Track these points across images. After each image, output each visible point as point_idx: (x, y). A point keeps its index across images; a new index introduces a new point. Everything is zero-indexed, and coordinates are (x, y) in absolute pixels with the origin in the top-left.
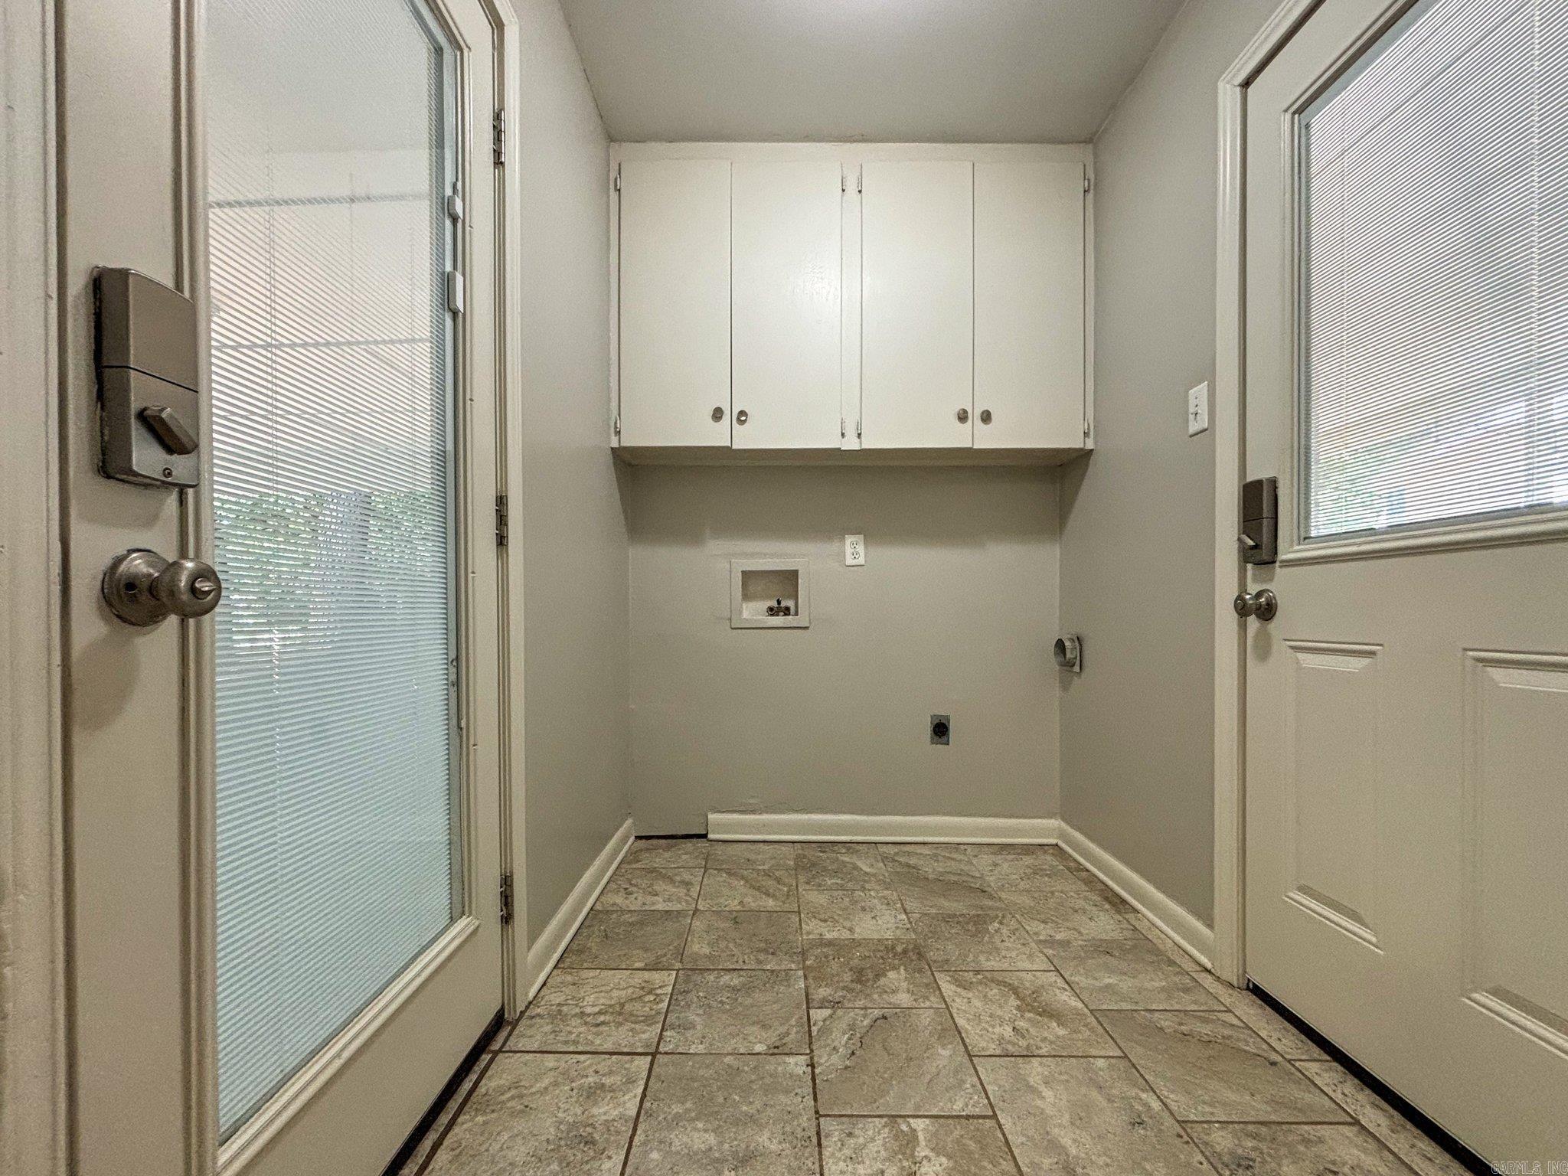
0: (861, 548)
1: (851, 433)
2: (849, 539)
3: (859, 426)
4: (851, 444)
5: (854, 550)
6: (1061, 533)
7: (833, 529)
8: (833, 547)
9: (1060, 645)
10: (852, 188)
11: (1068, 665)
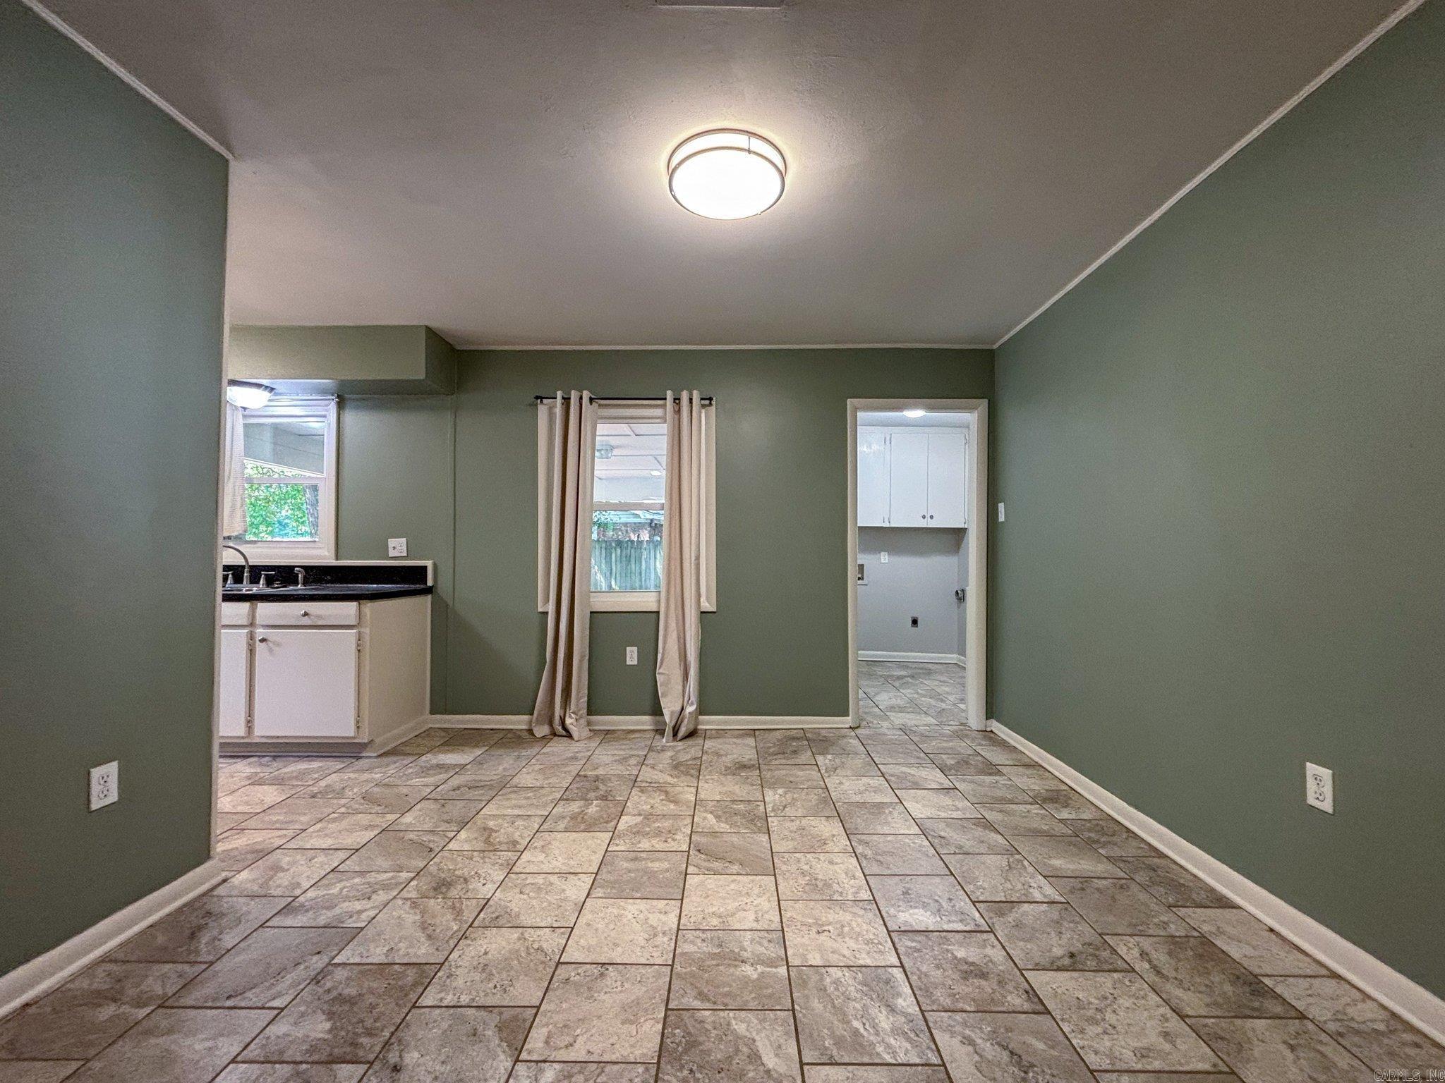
0: (887, 557)
1: (886, 520)
2: (882, 553)
3: (889, 519)
4: (887, 525)
5: (884, 557)
6: (959, 549)
7: (878, 550)
8: (877, 556)
9: (957, 592)
10: (888, 442)
11: (959, 599)
